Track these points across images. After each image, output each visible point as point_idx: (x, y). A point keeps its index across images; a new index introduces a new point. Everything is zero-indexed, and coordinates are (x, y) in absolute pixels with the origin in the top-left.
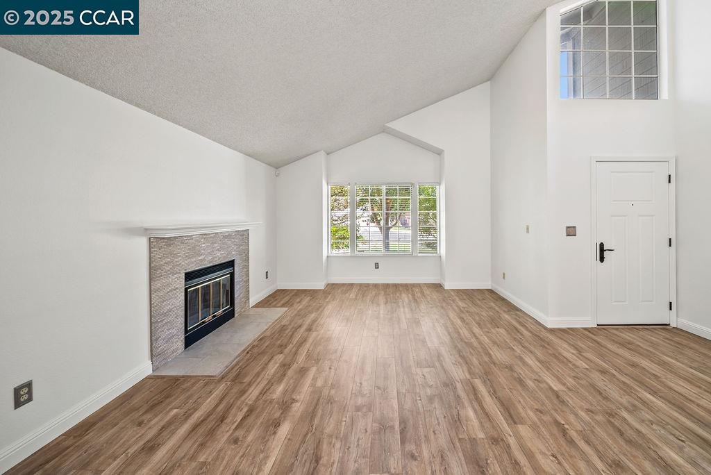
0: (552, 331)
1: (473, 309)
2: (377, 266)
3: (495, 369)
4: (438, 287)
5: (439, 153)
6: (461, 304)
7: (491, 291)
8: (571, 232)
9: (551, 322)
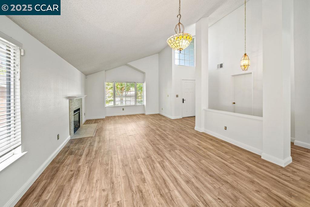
0: (173, 120)
1: (155, 118)
2: (123, 109)
3: (162, 127)
4: (144, 114)
5: (144, 73)
6: (151, 117)
7: (159, 114)
8: (177, 96)
9: (173, 118)
